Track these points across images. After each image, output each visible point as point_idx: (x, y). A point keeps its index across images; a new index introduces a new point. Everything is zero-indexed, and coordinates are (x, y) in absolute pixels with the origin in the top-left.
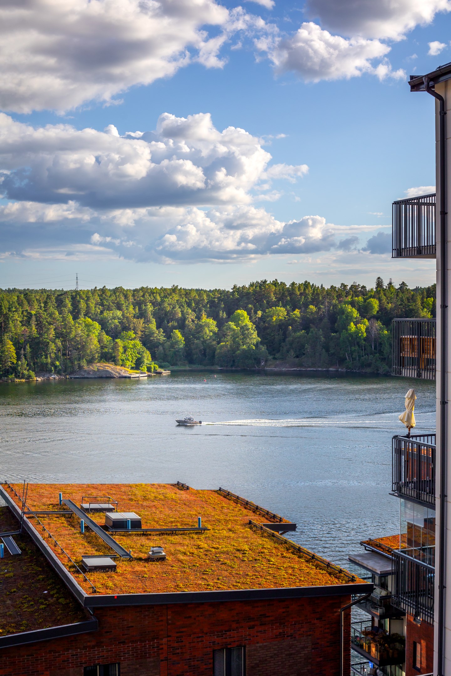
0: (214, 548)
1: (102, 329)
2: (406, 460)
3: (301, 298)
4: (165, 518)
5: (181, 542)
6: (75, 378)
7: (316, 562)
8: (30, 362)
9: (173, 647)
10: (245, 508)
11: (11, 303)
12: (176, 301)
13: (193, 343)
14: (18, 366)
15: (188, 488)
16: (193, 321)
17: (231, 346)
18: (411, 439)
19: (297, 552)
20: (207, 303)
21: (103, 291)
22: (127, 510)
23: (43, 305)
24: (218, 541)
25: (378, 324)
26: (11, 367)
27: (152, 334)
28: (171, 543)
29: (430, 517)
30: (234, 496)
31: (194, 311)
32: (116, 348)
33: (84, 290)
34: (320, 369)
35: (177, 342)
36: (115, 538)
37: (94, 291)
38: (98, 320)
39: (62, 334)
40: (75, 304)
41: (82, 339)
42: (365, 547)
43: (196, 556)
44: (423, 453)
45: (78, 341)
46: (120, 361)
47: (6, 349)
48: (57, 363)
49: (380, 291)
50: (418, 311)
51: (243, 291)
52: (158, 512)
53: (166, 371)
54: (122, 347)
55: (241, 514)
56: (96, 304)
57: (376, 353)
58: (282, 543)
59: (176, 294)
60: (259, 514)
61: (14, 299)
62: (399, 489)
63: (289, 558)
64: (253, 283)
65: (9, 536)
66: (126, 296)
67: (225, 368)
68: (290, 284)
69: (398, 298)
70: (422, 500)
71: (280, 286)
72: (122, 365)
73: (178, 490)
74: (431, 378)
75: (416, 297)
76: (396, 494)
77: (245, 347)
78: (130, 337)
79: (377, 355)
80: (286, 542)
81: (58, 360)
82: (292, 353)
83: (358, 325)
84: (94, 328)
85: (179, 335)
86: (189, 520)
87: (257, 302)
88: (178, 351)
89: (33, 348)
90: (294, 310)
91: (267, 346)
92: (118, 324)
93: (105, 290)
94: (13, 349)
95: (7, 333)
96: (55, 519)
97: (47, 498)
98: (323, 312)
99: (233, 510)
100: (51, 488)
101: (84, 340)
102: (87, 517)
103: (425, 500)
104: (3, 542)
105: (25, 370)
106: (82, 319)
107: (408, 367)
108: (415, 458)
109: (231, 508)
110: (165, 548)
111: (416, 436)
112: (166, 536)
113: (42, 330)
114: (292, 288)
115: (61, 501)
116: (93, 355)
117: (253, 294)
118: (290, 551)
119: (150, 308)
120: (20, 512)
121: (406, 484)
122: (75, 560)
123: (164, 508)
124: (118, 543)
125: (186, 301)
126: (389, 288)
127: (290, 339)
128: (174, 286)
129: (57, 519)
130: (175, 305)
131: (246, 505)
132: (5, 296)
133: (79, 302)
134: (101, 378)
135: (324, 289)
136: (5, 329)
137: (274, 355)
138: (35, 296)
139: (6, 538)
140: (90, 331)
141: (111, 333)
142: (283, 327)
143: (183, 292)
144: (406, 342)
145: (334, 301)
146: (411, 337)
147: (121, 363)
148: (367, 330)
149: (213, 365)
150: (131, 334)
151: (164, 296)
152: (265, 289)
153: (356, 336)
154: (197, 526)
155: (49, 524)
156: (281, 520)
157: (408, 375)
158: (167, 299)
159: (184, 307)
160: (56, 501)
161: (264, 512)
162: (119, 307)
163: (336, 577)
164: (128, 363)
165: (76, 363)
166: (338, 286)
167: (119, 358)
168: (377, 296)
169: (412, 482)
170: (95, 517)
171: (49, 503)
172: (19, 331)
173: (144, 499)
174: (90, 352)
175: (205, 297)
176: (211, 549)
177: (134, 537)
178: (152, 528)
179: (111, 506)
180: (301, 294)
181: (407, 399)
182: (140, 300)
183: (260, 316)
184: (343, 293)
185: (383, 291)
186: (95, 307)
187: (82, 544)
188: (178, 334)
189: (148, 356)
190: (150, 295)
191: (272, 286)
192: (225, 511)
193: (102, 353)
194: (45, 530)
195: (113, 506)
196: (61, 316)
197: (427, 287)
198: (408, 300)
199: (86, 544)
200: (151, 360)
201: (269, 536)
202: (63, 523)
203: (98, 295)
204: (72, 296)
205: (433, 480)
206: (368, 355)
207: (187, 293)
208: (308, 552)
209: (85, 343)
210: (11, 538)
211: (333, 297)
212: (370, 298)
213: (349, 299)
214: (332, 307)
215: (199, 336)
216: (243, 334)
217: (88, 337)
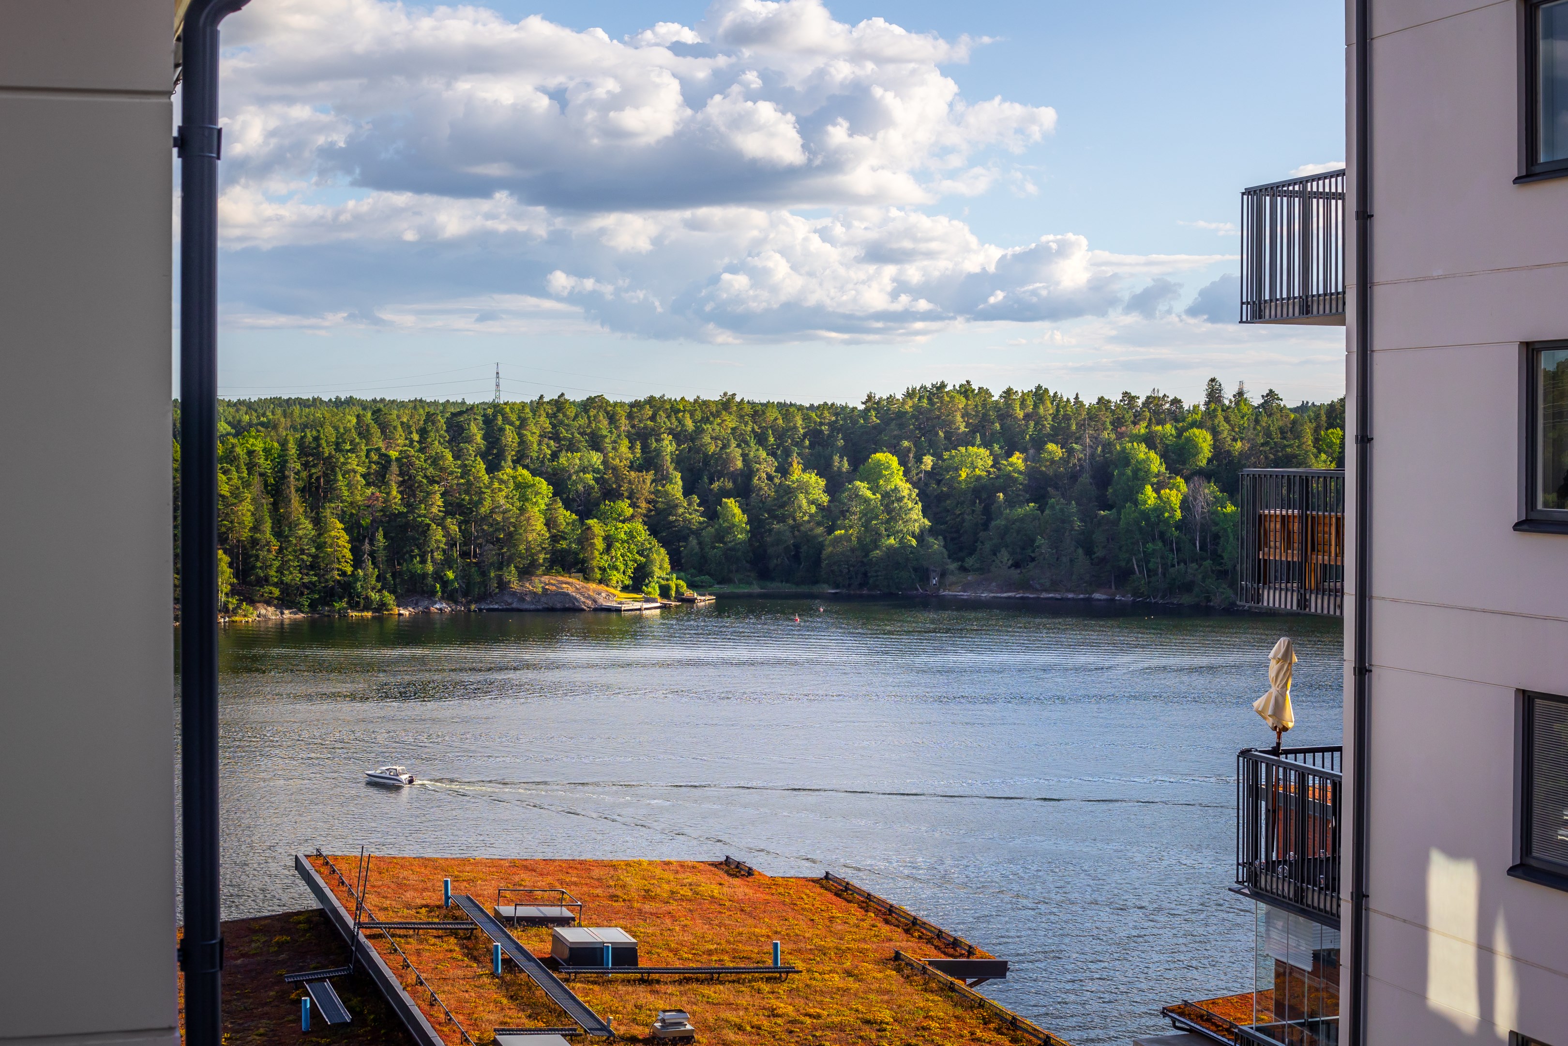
0: (810, 1016)
1: (555, 494)
2: (1270, 808)
3: (1027, 425)
4: (695, 941)
5: (732, 1000)
6: (489, 610)
8: (385, 572)
10: (887, 922)
11: (342, 430)
12: (729, 431)
13: (770, 530)
14: (356, 579)
15: (750, 872)
16: (770, 478)
17: (858, 538)
18: (1282, 758)
19: (1008, 1029)
20: (805, 436)
21: (559, 404)
22: (605, 923)
23: (416, 437)
24: (818, 998)
25: (1210, 490)
26: (339, 581)
27: (672, 507)
28: (708, 1002)
29: (1327, 946)
30: (859, 892)
31: (773, 454)
32: (587, 540)
33: (514, 404)
34: (1070, 596)
35: (731, 528)
36: (573, 988)
37: (537, 406)
38: (547, 472)
39: (460, 506)
40: (493, 435)
41: (509, 518)
42: (1174, 1021)
43: (766, 1034)
44: (1311, 796)
45: (498, 523)
46: (596, 570)
47: (329, 541)
48: (450, 575)
49: (1215, 410)
50: (1305, 458)
51: (889, 409)
52: (677, 928)
53: (704, 595)
54: (601, 539)
55: (875, 936)
56: (540, 436)
57: (1205, 559)
59: (730, 413)
60: (920, 938)
61: (349, 421)
62: (1253, 878)
63: (989, 1043)
64: (914, 390)
65: (323, 980)
66: (612, 419)
67: (844, 591)
68: (1000, 393)
69: (1259, 428)
70: (1308, 905)
71: (977, 399)
72: (600, 582)
73: (726, 877)
74: (1332, 612)
75: (1302, 425)
76: (1246, 891)
77: (892, 541)
78: (620, 515)
79: (1208, 563)
80: (981, 1004)
81: (450, 568)
82: (1004, 556)
83: (1162, 492)
84: (537, 493)
85: (737, 511)
86: (750, 948)
87: (923, 435)
88: (732, 549)
89: (392, 539)
90: (1009, 454)
91: (945, 538)
92: (592, 482)
93: (562, 403)
94: (343, 539)
95: (330, 501)
96: (433, 941)
97: (416, 890)
98: (1079, 460)
99: (858, 927)
100: (426, 867)
101: (512, 520)
102: (509, 937)
103: (1316, 904)
104: (309, 995)
105: (373, 589)
106: (509, 471)
107: (1277, 586)
108: (1293, 808)
109: (853, 920)
110: (694, 1014)
111: (1295, 752)
112: (695, 986)
113: (414, 496)
114: (1006, 403)
115: (447, 898)
116: (532, 555)
117: (913, 416)
118: (992, 1026)
119: (668, 446)
120: (351, 922)
121: (1271, 866)
122: (479, 1038)
123: (693, 919)
124: (581, 999)
125: (753, 429)
126: (1237, 404)
127: (999, 522)
128: (725, 394)
129: (437, 941)
130: (729, 440)
131: (888, 913)
132: (327, 415)
133: (502, 430)
134: (552, 610)
135: (1082, 405)
136: (325, 493)
137: (962, 560)
138: (398, 417)
139: (317, 985)
140: (527, 500)
141: (575, 504)
142: (984, 496)
143: (747, 409)
144: (1273, 525)
145: (1105, 434)
146: (1284, 512)
147: (599, 576)
148: (1185, 504)
149: (816, 582)
150: (624, 506)
151: (703, 418)
152: (942, 403)
153: (1158, 516)
154: (770, 962)
155: (418, 953)
156: (971, 951)
157: (1277, 605)
158: (708, 426)
159: (749, 446)
160: (435, 898)
161: (931, 932)
162: (596, 443)
164: (616, 577)
165: (492, 575)
166: (1115, 397)
167: (595, 563)
168: (1209, 423)
169: (1285, 862)
170: (529, 938)
171: (419, 902)
172: (359, 498)
173: (644, 897)
174: (526, 550)
175: (799, 422)
176: (802, 1018)
177: (620, 987)
178: (664, 965)
179: (566, 913)
180: (1027, 417)
182: (645, 428)
183: (929, 468)
184: (1127, 416)
185: (1223, 410)
186: (540, 443)
187: (496, 1002)
188: (732, 505)
189: (663, 560)
190: (668, 417)
191: (957, 396)
192: (838, 927)
193: (554, 552)
194: (408, 966)
195: (572, 911)
196: (459, 462)
198: (1282, 432)
199: (505, 1001)
200: (669, 570)
201: (942, 990)
202: (451, 951)
203: (547, 414)
204: (484, 415)
205: (1334, 858)
206: (1186, 564)
207: (756, 412)
208: (1035, 1030)
209: (514, 527)
210: (327, 984)
211: (1104, 423)
212: (1192, 428)
213: (1142, 429)
214: (1100, 449)
215: (783, 515)
216: (888, 510)
217: (521, 514)
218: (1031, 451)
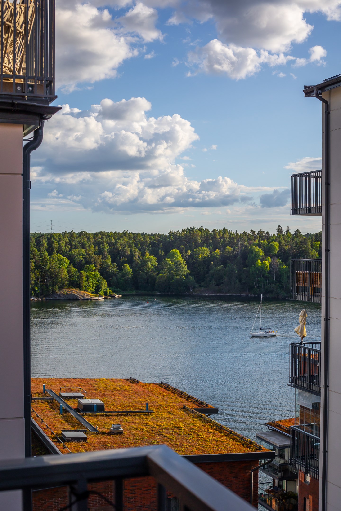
0: (158, 425)
1: (70, 263)
2: (299, 360)
3: (220, 240)
4: (122, 403)
5: (134, 421)
6: (49, 300)
7: (233, 436)
9: (128, 497)
10: (181, 397)
12: (126, 242)
13: (139, 274)
15: (138, 382)
16: (139, 257)
17: (167, 277)
18: (303, 345)
19: (219, 429)
20: (150, 244)
21: (71, 234)
22: (94, 397)
24: (160, 420)
25: (278, 261)
27: (108, 267)
28: (126, 422)
29: (316, 401)
30: (172, 388)
31: (140, 250)
32: (81, 277)
33: (57, 234)
34: (234, 294)
35: (127, 273)
36: (85, 418)
37: (64, 234)
38: (68, 256)
39: (40, 266)
40: (50, 244)
41: (55, 270)
42: (268, 427)
43: (145, 431)
44: (312, 357)
45: (52, 272)
46: (84, 287)
48: (36, 288)
49: (280, 236)
50: (308, 251)
51: (177, 236)
52: (116, 399)
53: (118, 295)
54: (85, 277)
55: (177, 401)
56: (65, 244)
58: (208, 423)
59: (126, 237)
60: (191, 402)
62: (294, 381)
63: (213, 433)
64: (185, 229)
66: (88, 238)
67: (163, 293)
68: (212, 230)
69: (294, 241)
70: (311, 389)
71: (205, 232)
72: (85, 290)
73: (130, 383)
74: (318, 302)
75: (307, 240)
76: (292, 385)
77: (178, 277)
78: (91, 269)
79: (278, 284)
80: (211, 422)
81: (37, 286)
82: (213, 282)
83: (264, 262)
84: (64, 262)
85: (128, 268)
86: (139, 405)
87: (188, 244)
88: (127, 280)
90: (215, 250)
91: (195, 277)
92: (82, 259)
93: (73, 233)
96: (40, 403)
97: (34, 388)
98: (237, 251)
99: (172, 398)
100: (37, 381)
101: (57, 271)
102: (64, 402)
103: (313, 389)
106: (55, 255)
107: (302, 294)
108: (306, 361)
109: (170, 396)
110: (123, 425)
111: (307, 343)
112: (122, 416)
114: (214, 233)
115: (44, 390)
116: (63, 282)
117: (184, 238)
118: (214, 428)
119: (107, 248)
121: (300, 378)
122: (57, 433)
123: (121, 396)
124: (87, 421)
125: (133, 242)
126: (287, 234)
127: (212, 271)
128: (125, 231)
129: (42, 404)
130: (126, 245)
131: (181, 394)
133: (53, 242)
134: (70, 299)
135: (238, 234)
137: (200, 283)
140: (61, 264)
142: (207, 263)
143: (132, 235)
144: (300, 276)
145: (245, 243)
146: (304, 272)
148: (270, 266)
149: (154, 290)
150: (93, 267)
151: (117, 238)
152: (193, 233)
153: (262, 269)
154: (145, 409)
155: (36, 407)
156: (207, 406)
157: (302, 300)
158: (119, 241)
159: (132, 247)
160: (41, 391)
161: (194, 400)
162: (83, 246)
163: (248, 447)
164: (90, 289)
165: (50, 288)
166: (248, 232)
167: (83, 285)
168: (278, 240)
169: (304, 376)
170: (70, 403)
171: (35, 392)
173: (105, 390)
174: (61, 280)
175: (148, 240)
176: (156, 426)
177: (99, 417)
178: (113, 410)
179: (82, 395)
180: (221, 238)
181: (300, 317)
182: (99, 241)
183: (189, 254)
184: (252, 237)
185: (282, 236)
186: (65, 246)
187: (61, 422)
189: (105, 284)
190: (106, 238)
191: (198, 231)
193: (70, 281)
196: (40, 252)
197: (315, 233)
198: (301, 243)
199: (64, 422)
200: (107, 287)
201: (198, 417)
202: (46, 407)
203: (68, 237)
204: (47, 237)
205: (319, 375)
206: (271, 284)
207: (134, 236)
208: (227, 429)
209: (57, 273)
211: (245, 240)
212: (272, 241)
213: (257, 242)
214: (243, 248)
215: (143, 269)
216: (176, 267)
217: (60, 269)
218: (222, 249)
